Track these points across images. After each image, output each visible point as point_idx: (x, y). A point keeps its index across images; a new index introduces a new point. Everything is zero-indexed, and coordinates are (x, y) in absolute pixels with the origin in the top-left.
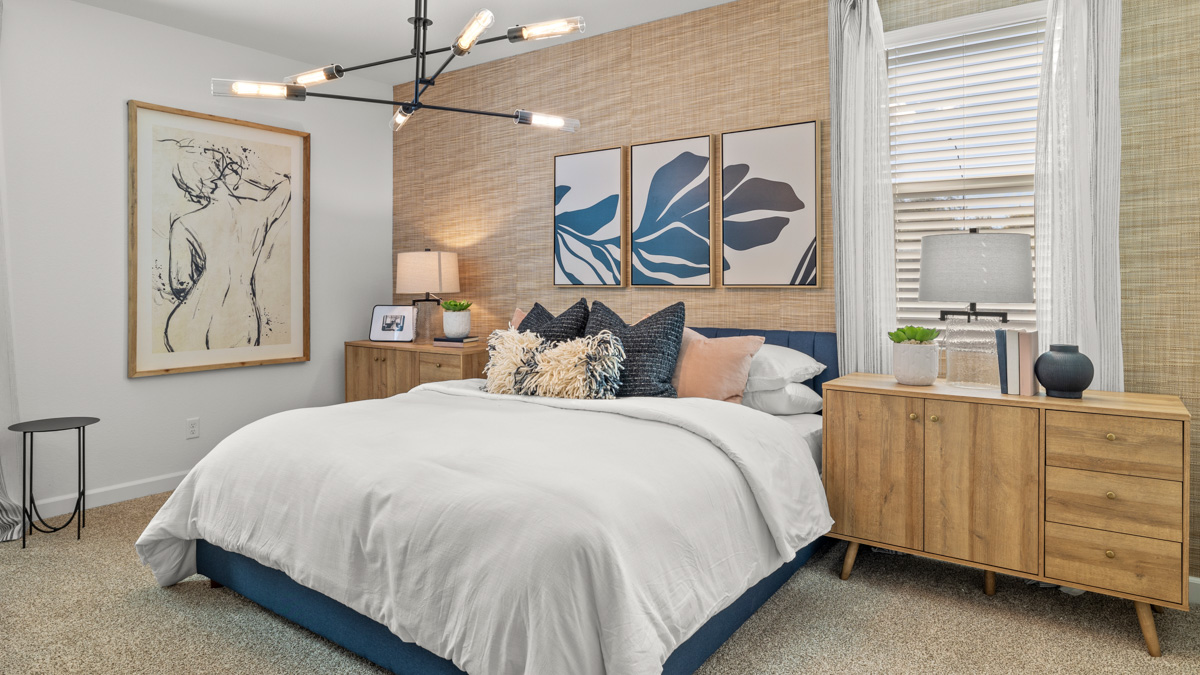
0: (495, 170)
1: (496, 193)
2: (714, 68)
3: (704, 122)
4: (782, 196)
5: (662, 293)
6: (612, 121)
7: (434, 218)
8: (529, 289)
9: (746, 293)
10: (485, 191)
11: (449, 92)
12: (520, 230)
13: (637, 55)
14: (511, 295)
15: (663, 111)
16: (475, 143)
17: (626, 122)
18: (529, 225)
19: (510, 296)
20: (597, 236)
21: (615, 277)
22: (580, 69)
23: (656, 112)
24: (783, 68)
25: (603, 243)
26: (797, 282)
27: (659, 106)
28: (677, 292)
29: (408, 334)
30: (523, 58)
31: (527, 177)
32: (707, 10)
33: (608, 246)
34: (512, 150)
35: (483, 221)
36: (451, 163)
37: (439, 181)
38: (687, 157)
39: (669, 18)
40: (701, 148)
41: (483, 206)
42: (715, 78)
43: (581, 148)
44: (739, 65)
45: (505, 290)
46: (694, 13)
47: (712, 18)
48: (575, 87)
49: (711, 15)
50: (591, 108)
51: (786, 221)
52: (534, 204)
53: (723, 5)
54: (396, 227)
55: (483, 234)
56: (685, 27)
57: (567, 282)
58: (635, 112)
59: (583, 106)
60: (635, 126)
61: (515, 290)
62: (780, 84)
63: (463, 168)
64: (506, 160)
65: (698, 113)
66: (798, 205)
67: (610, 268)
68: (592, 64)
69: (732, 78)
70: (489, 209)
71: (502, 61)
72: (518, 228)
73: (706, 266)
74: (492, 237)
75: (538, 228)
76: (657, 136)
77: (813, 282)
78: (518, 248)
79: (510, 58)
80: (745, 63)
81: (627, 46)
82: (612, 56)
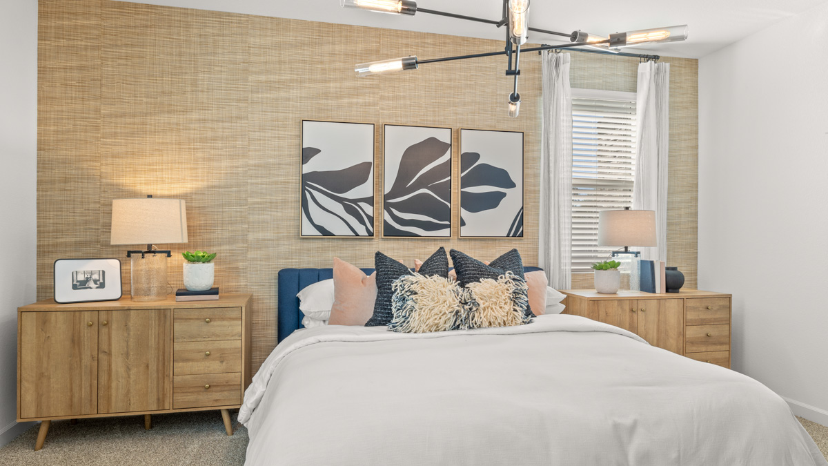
0: (218, 121)
1: (219, 144)
2: (450, 80)
3: (442, 117)
4: (501, 178)
5: (407, 242)
6: (361, 100)
7: (117, 161)
8: (264, 240)
9: (473, 243)
10: (203, 140)
11: (147, 26)
12: (252, 184)
13: (385, 52)
14: (241, 245)
15: (408, 102)
16: (189, 89)
17: (374, 104)
18: (264, 180)
19: (239, 246)
20: (350, 195)
21: (367, 230)
22: (327, 48)
23: (402, 102)
24: (498, 93)
25: (356, 201)
26: (511, 235)
27: (404, 98)
28: (419, 242)
29: (113, 290)
30: (257, 19)
31: (262, 134)
32: (445, 36)
33: (361, 204)
34: (243, 105)
35: (200, 171)
36: (147, 103)
37: (128, 120)
38: (432, 141)
39: (415, 32)
40: (444, 136)
41: (200, 154)
42: (451, 87)
43: (327, 117)
44: (469, 82)
45: (232, 240)
46: (434, 35)
47: (449, 44)
48: (322, 62)
49: (448, 41)
50: (338, 85)
51: (504, 195)
52: (272, 161)
53: (457, 37)
54: (42, 165)
55: (200, 183)
56: (427, 43)
57: (318, 233)
58: (382, 98)
59: (330, 81)
60: (383, 109)
61: (245, 241)
62: (496, 103)
63: (169, 112)
64: (234, 114)
65: (437, 109)
66: (512, 185)
67: (362, 222)
68: (339, 48)
69: (463, 91)
70: (210, 159)
71: (229, 15)
72: (249, 181)
73: (448, 223)
74: (213, 187)
75: (276, 183)
76: (404, 121)
77: (522, 235)
78: (250, 200)
79: (240, 16)
80: (473, 83)
81: (376, 42)
82: (360, 47)
